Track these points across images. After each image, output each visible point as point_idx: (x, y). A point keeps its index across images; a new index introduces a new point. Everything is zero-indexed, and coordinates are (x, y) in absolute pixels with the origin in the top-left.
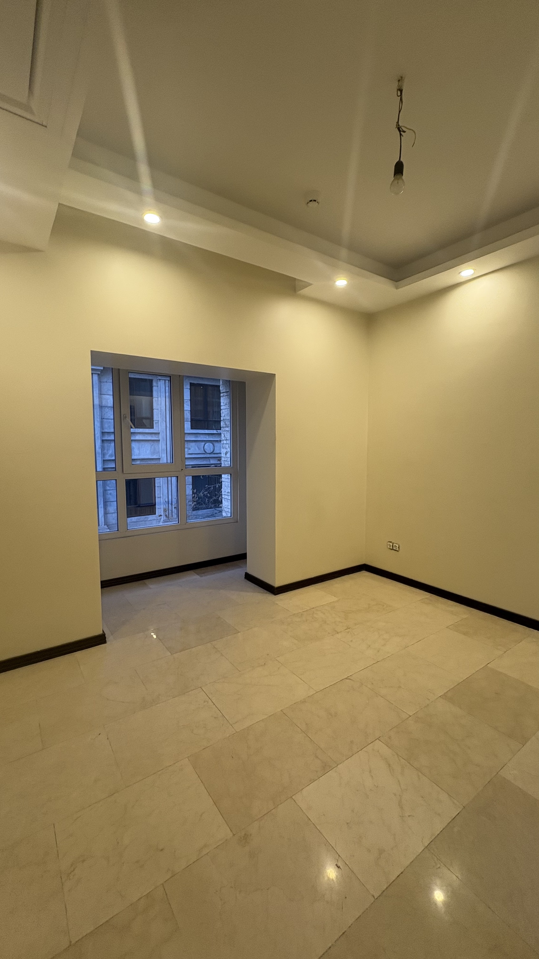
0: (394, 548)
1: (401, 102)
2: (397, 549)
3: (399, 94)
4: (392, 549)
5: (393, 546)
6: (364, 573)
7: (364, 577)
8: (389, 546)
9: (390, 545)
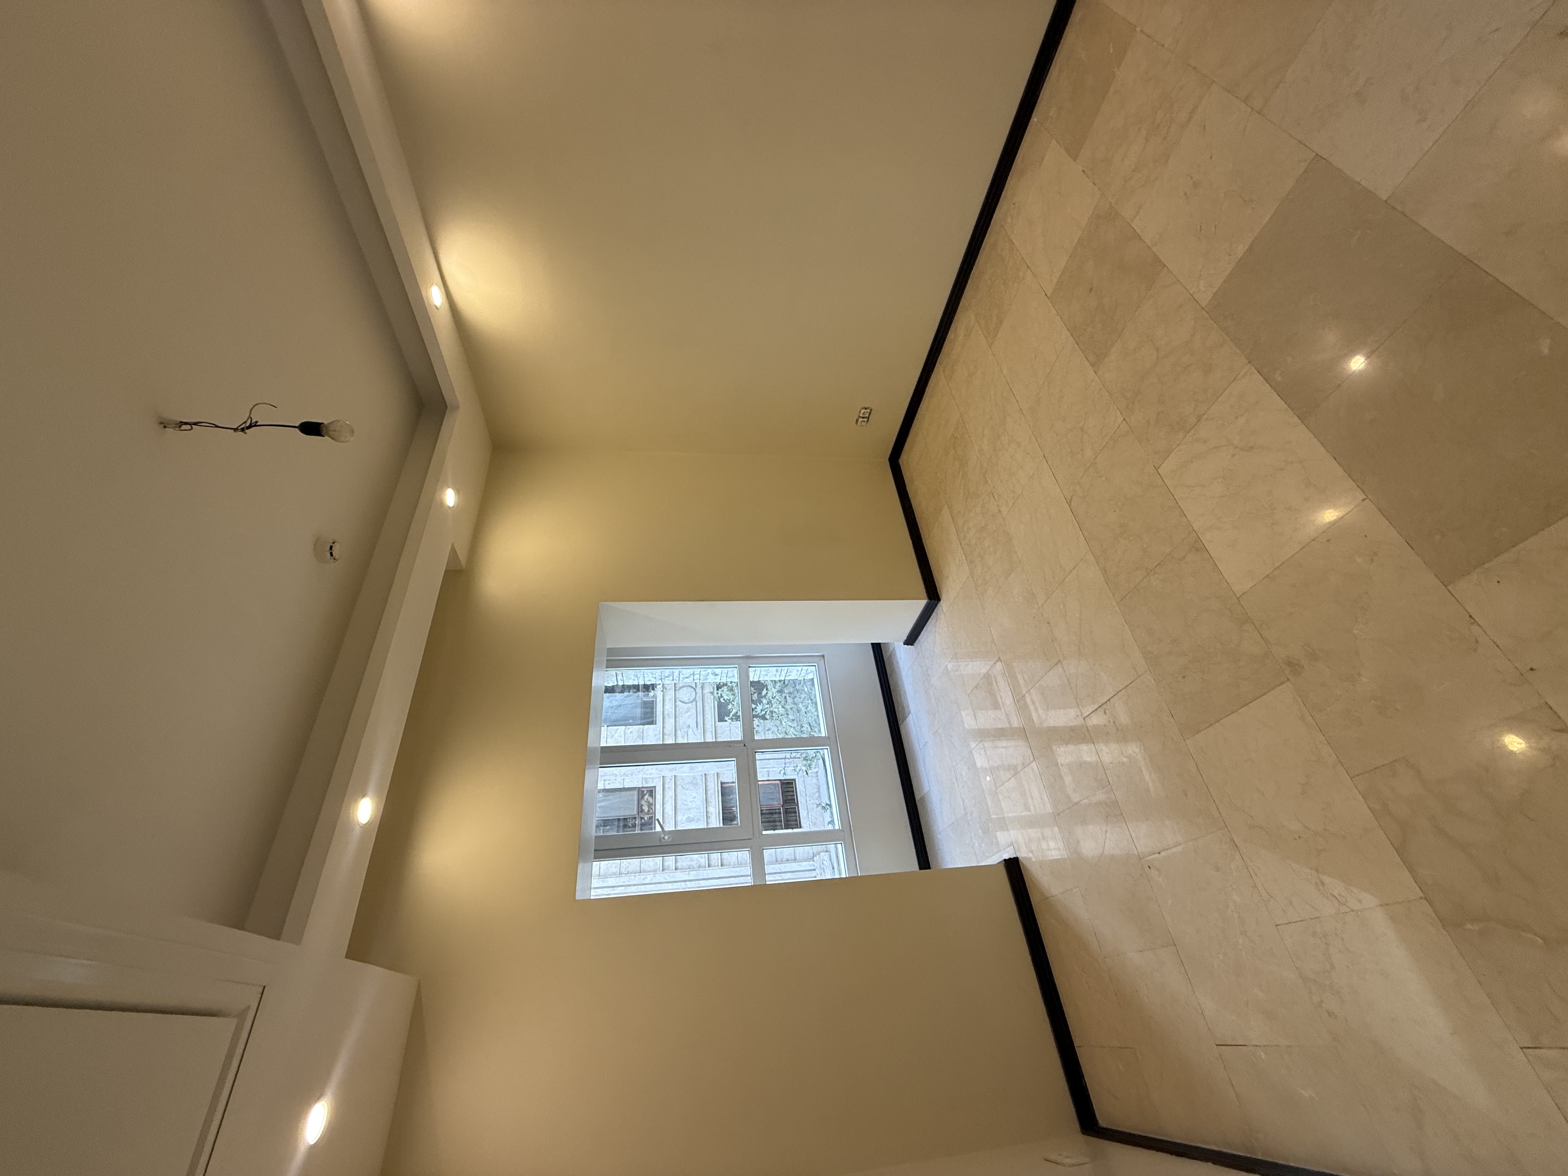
0: (867, 415)
1: (199, 424)
2: (869, 411)
3: (188, 427)
4: (868, 419)
5: (863, 418)
6: (903, 460)
7: (909, 460)
8: (863, 423)
9: (862, 421)
